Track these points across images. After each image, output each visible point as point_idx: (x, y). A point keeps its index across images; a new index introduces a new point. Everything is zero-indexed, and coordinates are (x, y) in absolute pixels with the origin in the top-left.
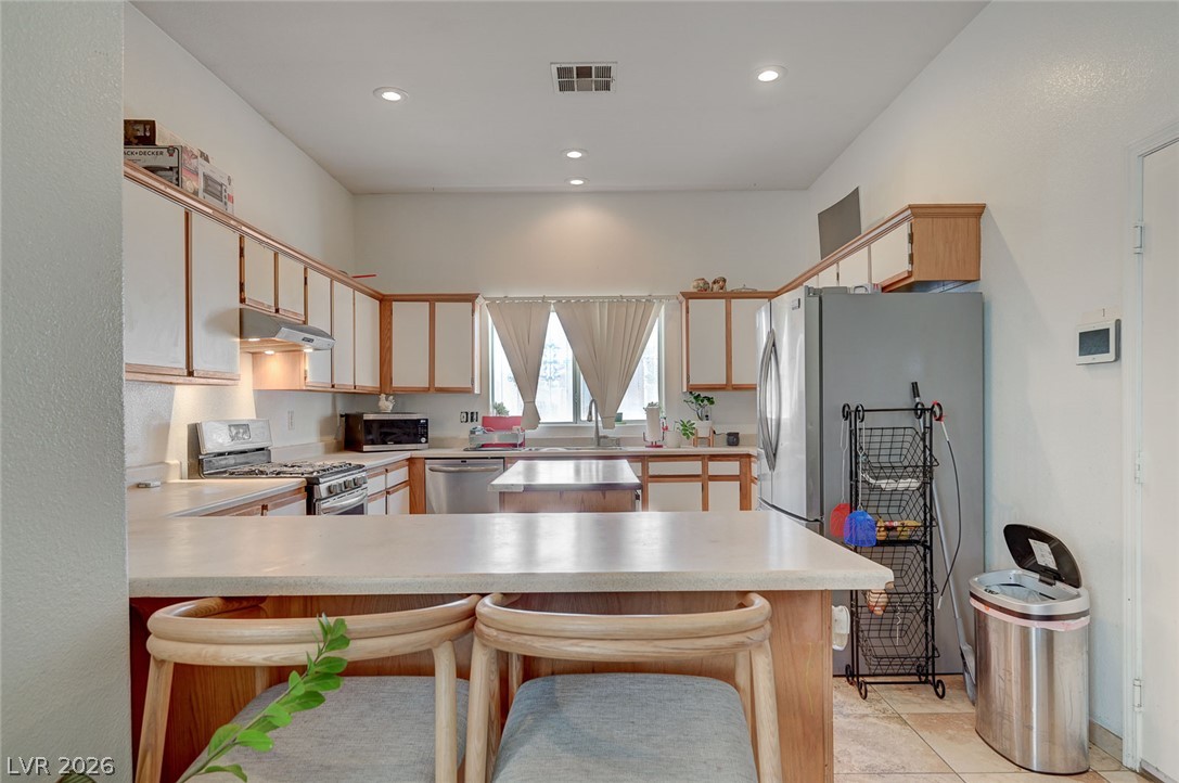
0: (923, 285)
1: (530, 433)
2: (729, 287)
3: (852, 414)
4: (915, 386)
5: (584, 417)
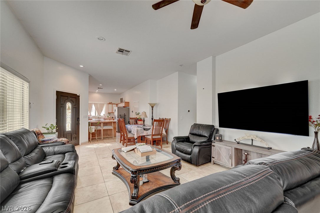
0: (125, 107)
2: (112, 103)
3: (120, 115)
4: (125, 114)
5: (97, 115)
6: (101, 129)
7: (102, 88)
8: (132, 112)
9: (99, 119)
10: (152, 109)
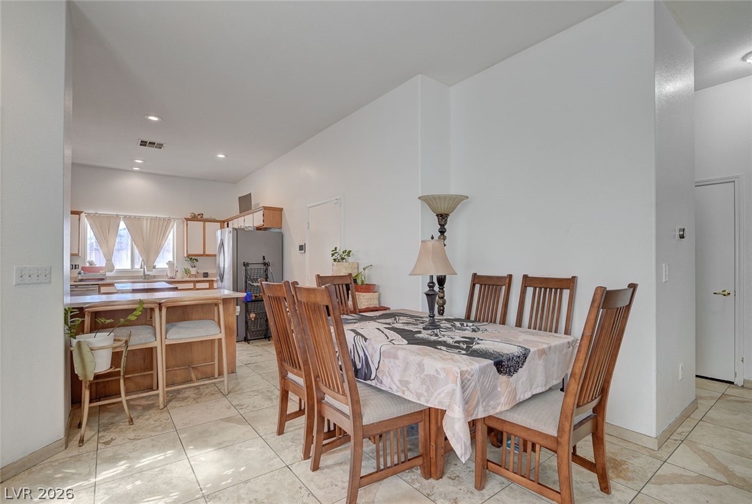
1: (108, 274)
2: (205, 217)
3: (246, 265)
4: (264, 257)
6: (157, 344)
7: (160, 146)
8: (301, 248)
9: (146, 286)
10: (442, 226)
